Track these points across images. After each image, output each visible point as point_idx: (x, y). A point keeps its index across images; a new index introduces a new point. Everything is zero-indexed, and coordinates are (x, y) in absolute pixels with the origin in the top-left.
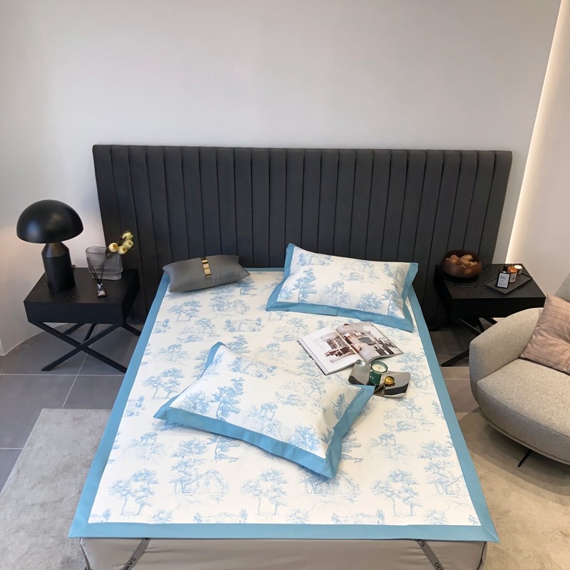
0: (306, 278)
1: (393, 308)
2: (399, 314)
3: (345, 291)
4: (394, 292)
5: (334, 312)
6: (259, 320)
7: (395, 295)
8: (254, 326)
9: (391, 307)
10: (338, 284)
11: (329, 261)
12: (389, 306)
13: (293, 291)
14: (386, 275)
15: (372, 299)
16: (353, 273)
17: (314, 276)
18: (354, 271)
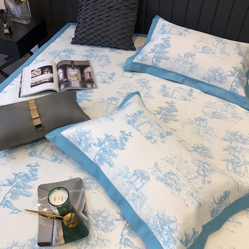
0: (162, 44)
1: (236, 85)
3: (195, 62)
4: (241, 70)
5: (181, 79)
6: (113, 74)
7: (241, 74)
8: (106, 78)
9: (235, 84)
10: (189, 54)
11: (187, 33)
12: (233, 82)
13: (148, 55)
14: (237, 53)
15: (218, 73)
16: (206, 47)
17: (170, 44)
18: (207, 45)
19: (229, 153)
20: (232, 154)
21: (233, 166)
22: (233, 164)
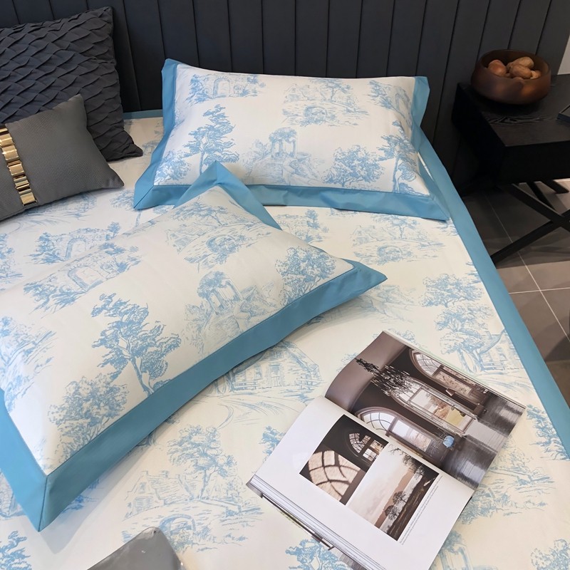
0: (211, 128)
1: (404, 176)
2: (418, 187)
3: (300, 148)
4: (401, 140)
6: (115, 228)
7: (404, 147)
9: (399, 173)
10: (281, 135)
11: (257, 87)
12: (396, 171)
13: (186, 160)
14: (380, 104)
15: (358, 160)
16: (311, 108)
17: (228, 123)
18: (312, 102)
19: (454, 331)
20: (460, 331)
21: (474, 356)
22: (471, 353)
